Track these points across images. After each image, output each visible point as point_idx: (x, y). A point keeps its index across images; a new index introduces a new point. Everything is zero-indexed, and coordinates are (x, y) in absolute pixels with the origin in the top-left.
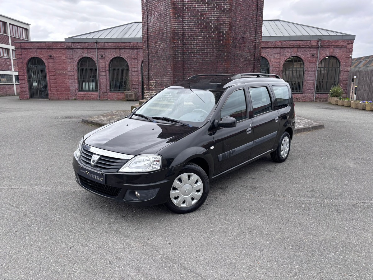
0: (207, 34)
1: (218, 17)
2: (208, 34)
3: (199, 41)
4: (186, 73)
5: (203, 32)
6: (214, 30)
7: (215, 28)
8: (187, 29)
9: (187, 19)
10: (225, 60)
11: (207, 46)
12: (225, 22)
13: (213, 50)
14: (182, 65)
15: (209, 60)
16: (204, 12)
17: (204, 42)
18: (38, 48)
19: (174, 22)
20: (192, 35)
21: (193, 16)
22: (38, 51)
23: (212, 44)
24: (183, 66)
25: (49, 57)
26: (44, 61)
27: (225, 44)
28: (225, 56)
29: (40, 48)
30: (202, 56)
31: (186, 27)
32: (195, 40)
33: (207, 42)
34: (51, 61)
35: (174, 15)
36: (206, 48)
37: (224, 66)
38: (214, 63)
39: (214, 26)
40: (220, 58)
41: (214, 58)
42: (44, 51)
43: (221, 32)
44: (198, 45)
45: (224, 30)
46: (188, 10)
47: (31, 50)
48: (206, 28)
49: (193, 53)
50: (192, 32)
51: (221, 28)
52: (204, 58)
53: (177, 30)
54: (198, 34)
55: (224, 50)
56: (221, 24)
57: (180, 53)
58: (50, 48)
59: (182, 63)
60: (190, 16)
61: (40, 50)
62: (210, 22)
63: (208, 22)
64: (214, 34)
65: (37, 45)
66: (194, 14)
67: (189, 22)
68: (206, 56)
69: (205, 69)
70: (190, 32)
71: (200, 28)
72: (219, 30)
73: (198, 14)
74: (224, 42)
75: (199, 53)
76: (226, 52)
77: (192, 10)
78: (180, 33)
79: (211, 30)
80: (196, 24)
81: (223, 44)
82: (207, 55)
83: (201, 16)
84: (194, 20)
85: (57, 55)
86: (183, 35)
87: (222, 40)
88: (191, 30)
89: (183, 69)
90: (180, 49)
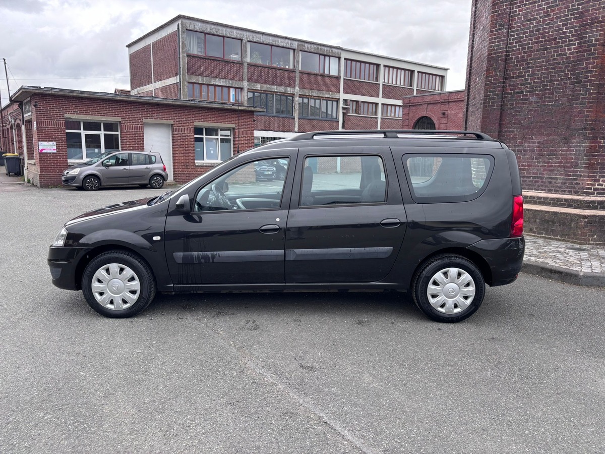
0: (554, 52)
1: (582, 13)
2: (557, 51)
3: (537, 67)
4: (506, 132)
5: (547, 49)
6: (572, 40)
7: (573, 36)
8: (516, 46)
9: (518, 27)
10: (589, 103)
11: (552, 76)
12: (597, 18)
13: (565, 84)
14: (498, 117)
15: (554, 105)
16: (553, 6)
17: (547, 69)
18: (430, 102)
19: (492, 39)
20: (523, 57)
21: (528, 20)
22: (430, 107)
23: (564, 71)
24: (501, 119)
25: (441, 115)
26: (435, 122)
27: (593, 67)
28: (591, 94)
29: (433, 102)
30: (541, 98)
31: (513, 43)
32: (528, 68)
33: (554, 68)
34: (444, 121)
35: (493, 25)
36: (551, 81)
37: (587, 116)
38: (565, 111)
39: (570, 32)
40: (578, 99)
41: (565, 99)
42: (436, 107)
43: (585, 42)
44: (534, 75)
45: (592, 36)
46: (519, 11)
47: (421, 107)
48: (555, 39)
49: (522, 92)
50: (525, 53)
51: (587, 33)
52: (544, 102)
53: (495, 53)
54: (536, 55)
55: (590, 81)
56: (586, 25)
57: (497, 95)
58: (445, 102)
59: (499, 113)
60: (524, 21)
61: (432, 106)
62: (563, 25)
63: (559, 26)
64: (569, 49)
65: (429, 98)
66: (532, 16)
67: (520, 34)
68: (549, 97)
69: (544, 124)
70: (521, 53)
71: (541, 42)
72: (582, 38)
73: (539, 14)
74: (589, 63)
75: (535, 91)
76: (593, 85)
77: (528, 9)
78: (501, 56)
79: (565, 41)
80: (535, 35)
81: (587, 68)
82: (552, 93)
83: (545, 16)
84: (529, 28)
85: (453, 112)
86: (507, 60)
87: (587, 59)
88: (523, 49)
89: (500, 124)
90: (498, 87)
